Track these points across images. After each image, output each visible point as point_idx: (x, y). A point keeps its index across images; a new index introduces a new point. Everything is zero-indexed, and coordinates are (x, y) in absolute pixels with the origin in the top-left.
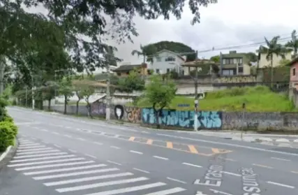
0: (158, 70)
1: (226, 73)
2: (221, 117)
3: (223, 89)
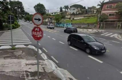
0: (70, 13)
1: (89, 13)
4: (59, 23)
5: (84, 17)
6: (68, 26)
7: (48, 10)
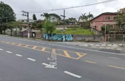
1: (70, 24)
2: (73, 37)
3: (70, 28)
4: (52, 35)
5: (67, 27)
6: (67, 38)
7: (28, 13)
